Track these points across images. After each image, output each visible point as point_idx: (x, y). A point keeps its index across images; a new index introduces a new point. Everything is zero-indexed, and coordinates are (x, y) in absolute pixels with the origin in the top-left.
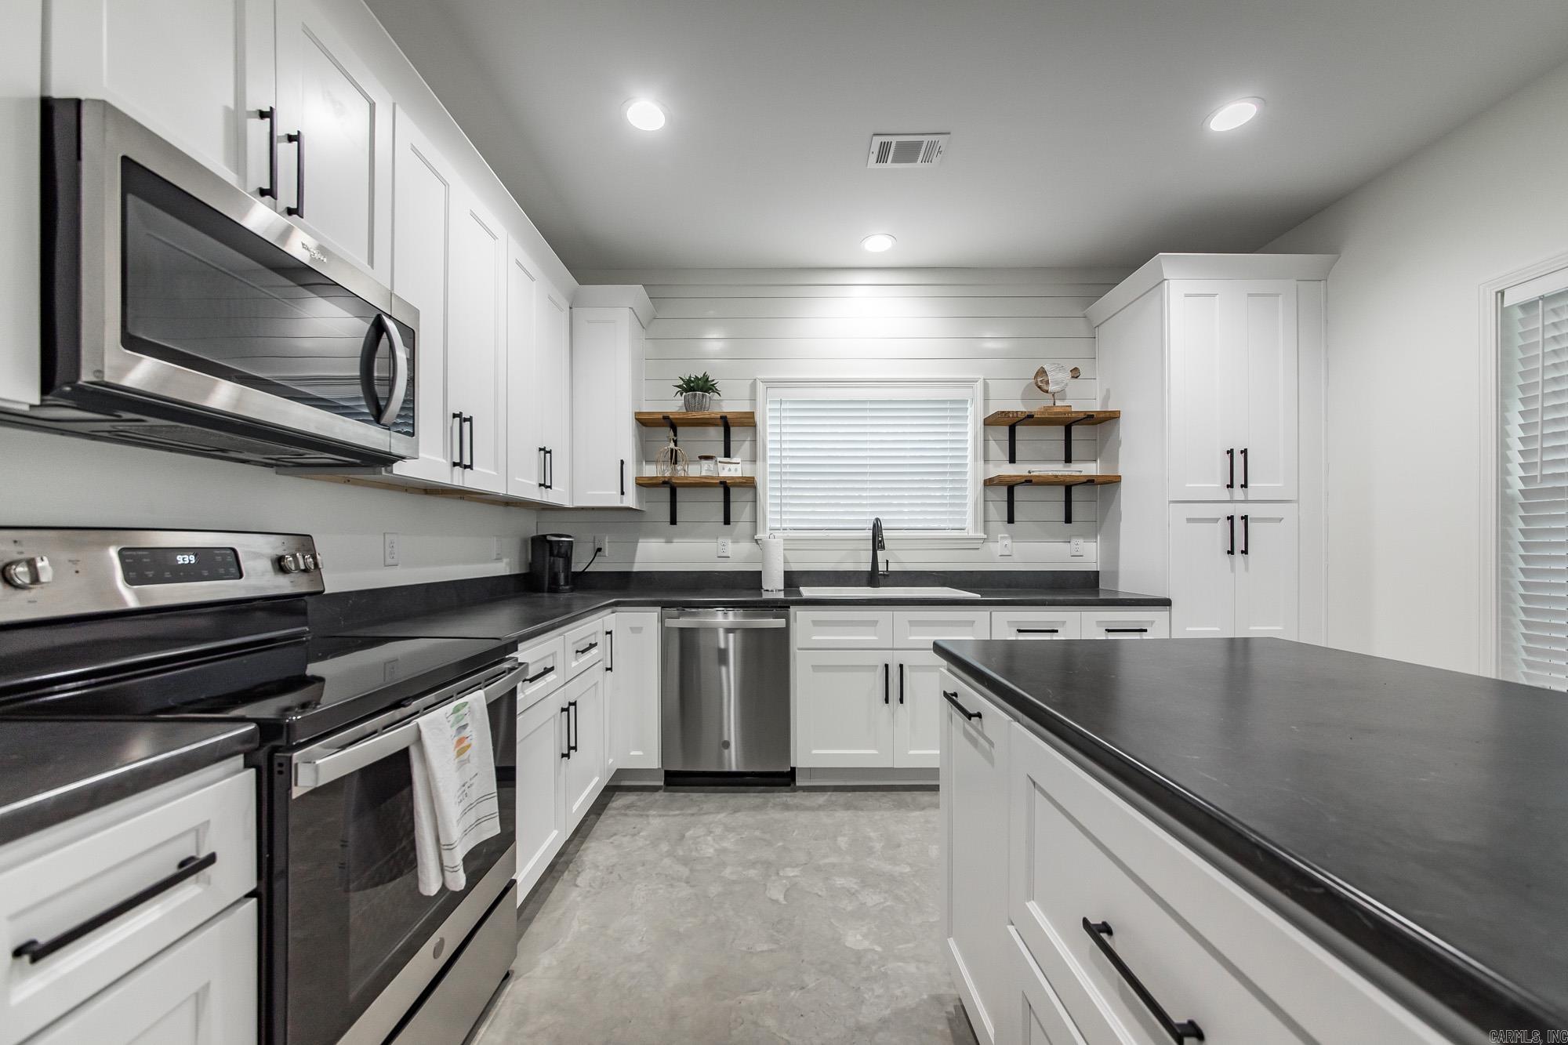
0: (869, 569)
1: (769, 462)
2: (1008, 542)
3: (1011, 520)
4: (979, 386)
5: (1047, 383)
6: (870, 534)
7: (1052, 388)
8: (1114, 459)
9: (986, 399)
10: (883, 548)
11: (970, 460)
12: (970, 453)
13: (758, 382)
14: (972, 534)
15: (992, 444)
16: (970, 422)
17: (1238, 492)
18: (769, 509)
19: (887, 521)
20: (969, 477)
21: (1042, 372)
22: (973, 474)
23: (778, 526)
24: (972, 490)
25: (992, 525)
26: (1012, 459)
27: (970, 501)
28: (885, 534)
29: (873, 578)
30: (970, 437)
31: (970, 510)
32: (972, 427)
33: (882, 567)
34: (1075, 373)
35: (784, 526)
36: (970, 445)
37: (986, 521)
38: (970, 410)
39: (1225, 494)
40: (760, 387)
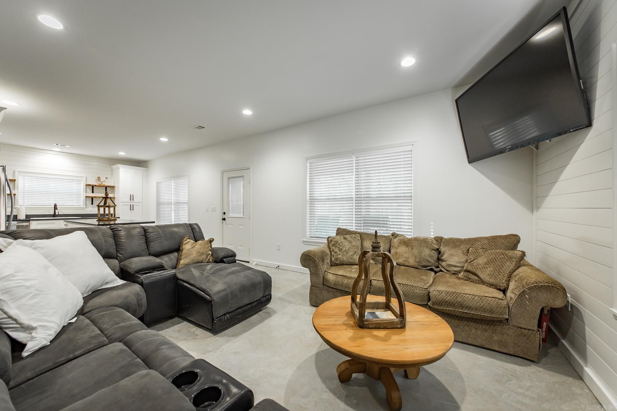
0: (53, 214)
1: (19, 190)
2: (92, 208)
3: (92, 204)
4: (85, 178)
5: (100, 179)
6: (54, 206)
7: (101, 180)
8: (114, 194)
9: (86, 180)
10: (57, 209)
11: (82, 192)
12: (82, 191)
13: (16, 171)
14: (82, 207)
15: (88, 189)
16: (82, 184)
17: (132, 201)
18: (19, 200)
19: (58, 204)
20: (82, 195)
21: (99, 177)
22: (83, 195)
23: (23, 204)
24: (83, 198)
25: (87, 205)
26: (93, 192)
27: (82, 200)
28: (57, 206)
29: (54, 215)
30: (82, 187)
31: (82, 202)
32: (82, 186)
33: (57, 213)
34: (107, 178)
35: (25, 204)
36: (82, 189)
37: (86, 204)
38: (82, 183)
39: (130, 201)
40: (17, 173)
